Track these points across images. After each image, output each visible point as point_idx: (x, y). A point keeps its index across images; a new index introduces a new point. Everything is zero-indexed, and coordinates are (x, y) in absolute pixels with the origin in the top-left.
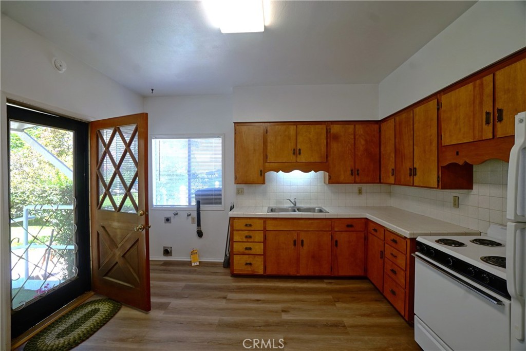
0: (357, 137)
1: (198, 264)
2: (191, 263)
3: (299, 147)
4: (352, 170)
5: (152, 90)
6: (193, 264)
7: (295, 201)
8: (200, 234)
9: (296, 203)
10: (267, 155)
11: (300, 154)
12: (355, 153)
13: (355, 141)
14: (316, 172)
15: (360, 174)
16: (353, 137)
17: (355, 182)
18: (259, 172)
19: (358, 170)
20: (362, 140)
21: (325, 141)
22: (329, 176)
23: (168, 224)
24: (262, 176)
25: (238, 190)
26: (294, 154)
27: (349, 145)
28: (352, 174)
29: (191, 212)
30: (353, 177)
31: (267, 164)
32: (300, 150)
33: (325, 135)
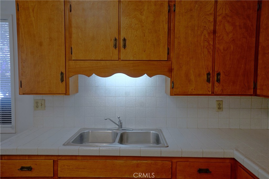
0: (219, 18)
3: (123, 35)
4: (208, 74)
7: (120, 121)
9: (121, 123)
10: (72, 48)
11: (125, 46)
12: (214, 45)
13: (215, 26)
14: (150, 76)
15: (221, 80)
16: (212, 19)
17: (213, 94)
18: (59, 75)
19: (219, 74)
20: (227, 25)
21: (166, 26)
22: (172, 82)
24: (64, 82)
25: (37, 103)
26: (115, 46)
27: (205, 32)
28: (208, 81)
30: (210, 85)
31: (72, 63)
32: (124, 40)
33: (167, 17)
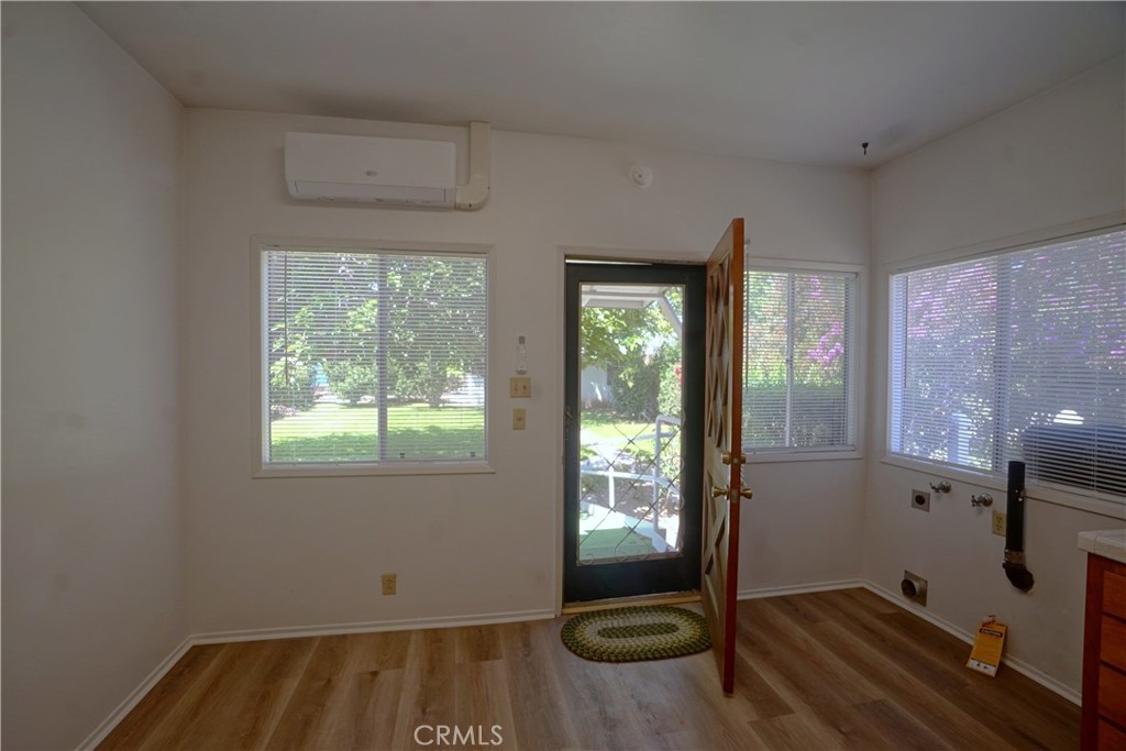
1: (992, 671)
2: (967, 657)
5: (865, 145)
6: (972, 664)
8: (1020, 577)
23: (919, 512)
29: (993, 495)
